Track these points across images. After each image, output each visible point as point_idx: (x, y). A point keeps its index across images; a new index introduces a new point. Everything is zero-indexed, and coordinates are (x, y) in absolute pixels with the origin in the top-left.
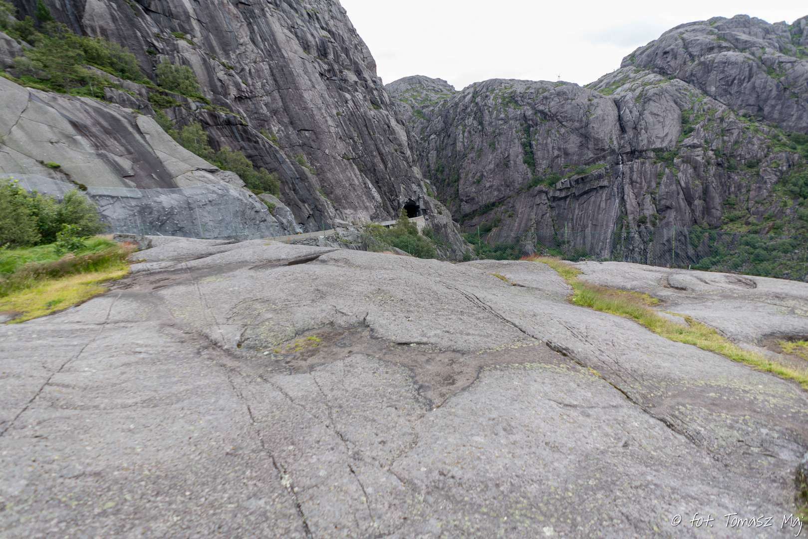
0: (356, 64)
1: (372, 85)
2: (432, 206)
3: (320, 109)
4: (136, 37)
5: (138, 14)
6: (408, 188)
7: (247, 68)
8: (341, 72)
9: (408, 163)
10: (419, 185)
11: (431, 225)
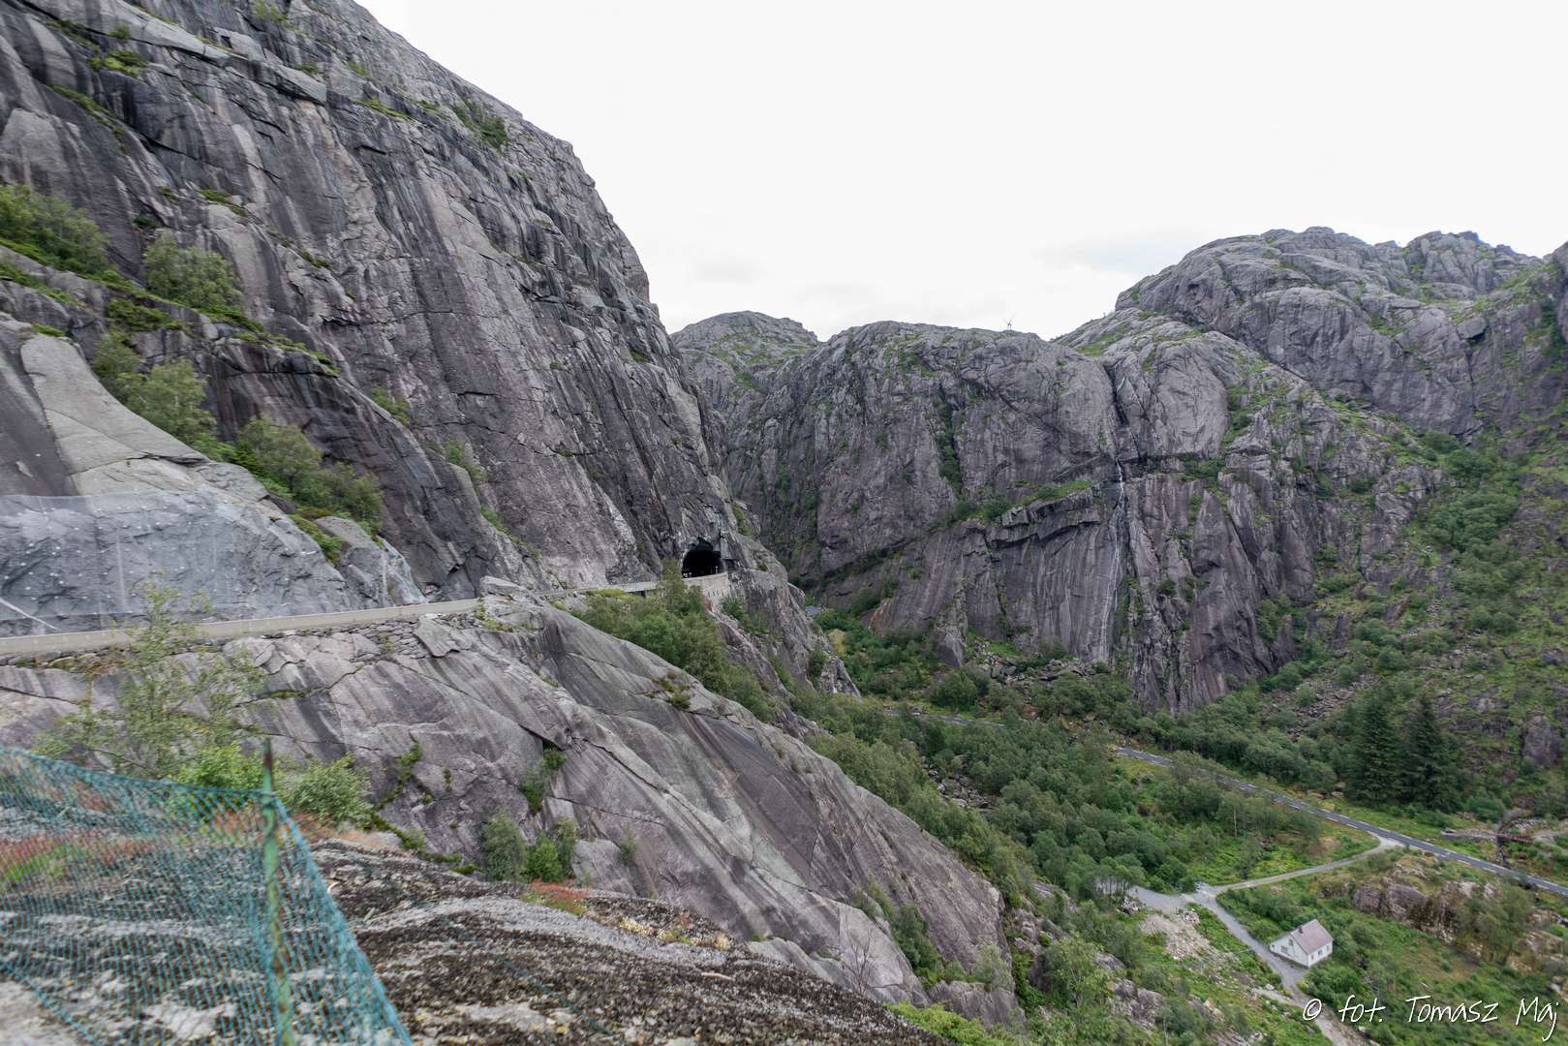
0: (603, 275)
1: (635, 316)
2: (746, 552)
3: (514, 355)
4: (115, 191)
5: (128, 147)
6: (697, 518)
7: (361, 268)
8: (569, 288)
9: (699, 467)
10: (721, 512)
11: (743, 592)
